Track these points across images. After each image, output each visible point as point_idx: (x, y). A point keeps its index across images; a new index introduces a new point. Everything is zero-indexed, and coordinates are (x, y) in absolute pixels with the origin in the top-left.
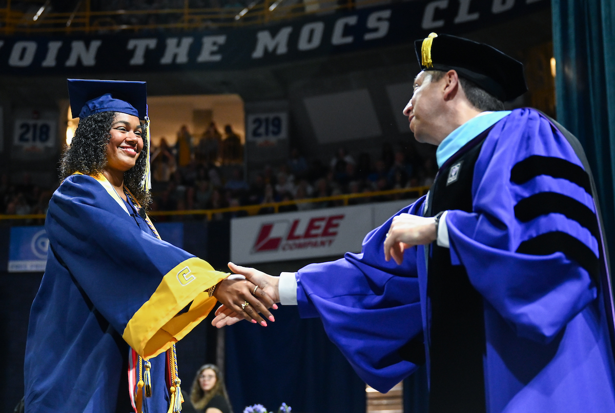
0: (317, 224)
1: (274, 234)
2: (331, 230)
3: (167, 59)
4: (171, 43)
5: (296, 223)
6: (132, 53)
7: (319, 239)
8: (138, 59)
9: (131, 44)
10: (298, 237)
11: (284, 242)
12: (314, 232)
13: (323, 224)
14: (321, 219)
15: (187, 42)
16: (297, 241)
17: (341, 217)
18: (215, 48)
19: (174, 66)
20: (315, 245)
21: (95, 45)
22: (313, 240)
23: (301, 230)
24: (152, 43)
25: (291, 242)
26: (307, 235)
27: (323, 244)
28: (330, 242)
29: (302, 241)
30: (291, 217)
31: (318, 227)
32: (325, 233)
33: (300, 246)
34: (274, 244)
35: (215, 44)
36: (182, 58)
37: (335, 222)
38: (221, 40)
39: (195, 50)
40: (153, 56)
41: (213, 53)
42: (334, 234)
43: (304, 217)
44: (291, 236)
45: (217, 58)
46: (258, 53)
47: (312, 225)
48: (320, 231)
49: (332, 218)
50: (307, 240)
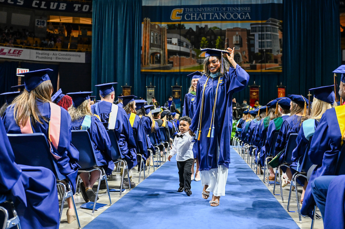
0: (16, 51)
1: (4, 51)
2: (20, 53)
5: (10, 50)
7: (16, 55)
10: (11, 53)
11: (7, 54)
12: (15, 53)
13: (18, 51)
14: (18, 50)
16: (11, 54)
17: (22, 51)
20: (15, 56)
22: (15, 55)
23: (12, 52)
25: (9, 54)
26: (13, 53)
27: (17, 56)
28: (19, 56)
29: (12, 54)
30: (9, 48)
31: (16, 52)
32: (18, 54)
33: (11, 55)
34: (4, 54)
37: (20, 52)
42: (21, 54)
43: (13, 49)
44: (9, 53)
47: (15, 51)
48: (17, 53)
49: (19, 51)
50: (13, 54)
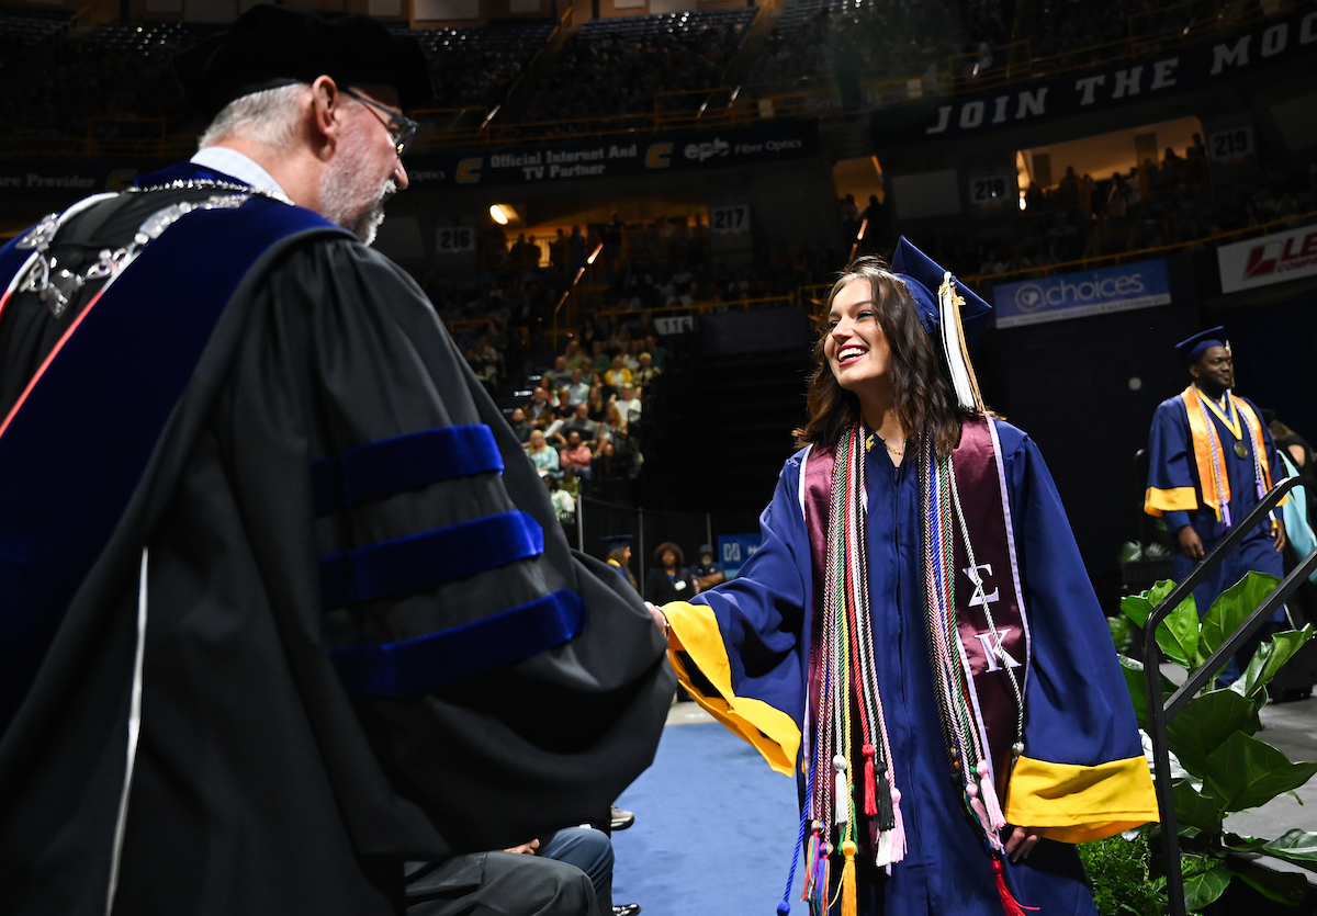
0: (1314, 239)
1: (1267, 256)
3: (1118, 93)
4: (1121, 76)
5: (1290, 242)
6: (1081, 93)
8: (1088, 99)
9: (1079, 85)
10: (1295, 256)
11: (1279, 263)
12: (1312, 248)
15: (1137, 71)
16: (1294, 261)
18: (1169, 72)
19: (1128, 98)
20: (1314, 261)
21: (1042, 92)
22: (1312, 258)
24: (1101, 80)
25: (1286, 263)
26: (1305, 252)
29: (1300, 260)
30: (1284, 236)
31: (1315, 243)
34: (1268, 267)
35: (1167, 68)
36: (1135, 89)
38: (1174, 62)
39: (1147, 78)
40: (1103, 93)
41: (1166, 78)
43: (1299, 235)
44: (1286, 255)
45: (1172, 82)
46: (1217, 69)
47: (1308, 240)
50: (1305, 258)
